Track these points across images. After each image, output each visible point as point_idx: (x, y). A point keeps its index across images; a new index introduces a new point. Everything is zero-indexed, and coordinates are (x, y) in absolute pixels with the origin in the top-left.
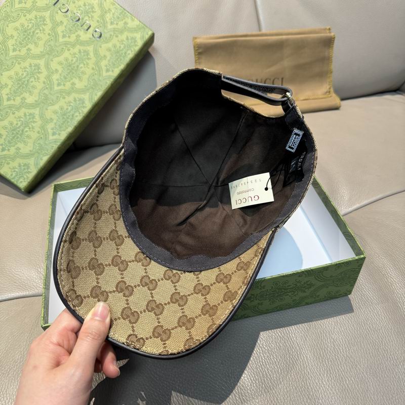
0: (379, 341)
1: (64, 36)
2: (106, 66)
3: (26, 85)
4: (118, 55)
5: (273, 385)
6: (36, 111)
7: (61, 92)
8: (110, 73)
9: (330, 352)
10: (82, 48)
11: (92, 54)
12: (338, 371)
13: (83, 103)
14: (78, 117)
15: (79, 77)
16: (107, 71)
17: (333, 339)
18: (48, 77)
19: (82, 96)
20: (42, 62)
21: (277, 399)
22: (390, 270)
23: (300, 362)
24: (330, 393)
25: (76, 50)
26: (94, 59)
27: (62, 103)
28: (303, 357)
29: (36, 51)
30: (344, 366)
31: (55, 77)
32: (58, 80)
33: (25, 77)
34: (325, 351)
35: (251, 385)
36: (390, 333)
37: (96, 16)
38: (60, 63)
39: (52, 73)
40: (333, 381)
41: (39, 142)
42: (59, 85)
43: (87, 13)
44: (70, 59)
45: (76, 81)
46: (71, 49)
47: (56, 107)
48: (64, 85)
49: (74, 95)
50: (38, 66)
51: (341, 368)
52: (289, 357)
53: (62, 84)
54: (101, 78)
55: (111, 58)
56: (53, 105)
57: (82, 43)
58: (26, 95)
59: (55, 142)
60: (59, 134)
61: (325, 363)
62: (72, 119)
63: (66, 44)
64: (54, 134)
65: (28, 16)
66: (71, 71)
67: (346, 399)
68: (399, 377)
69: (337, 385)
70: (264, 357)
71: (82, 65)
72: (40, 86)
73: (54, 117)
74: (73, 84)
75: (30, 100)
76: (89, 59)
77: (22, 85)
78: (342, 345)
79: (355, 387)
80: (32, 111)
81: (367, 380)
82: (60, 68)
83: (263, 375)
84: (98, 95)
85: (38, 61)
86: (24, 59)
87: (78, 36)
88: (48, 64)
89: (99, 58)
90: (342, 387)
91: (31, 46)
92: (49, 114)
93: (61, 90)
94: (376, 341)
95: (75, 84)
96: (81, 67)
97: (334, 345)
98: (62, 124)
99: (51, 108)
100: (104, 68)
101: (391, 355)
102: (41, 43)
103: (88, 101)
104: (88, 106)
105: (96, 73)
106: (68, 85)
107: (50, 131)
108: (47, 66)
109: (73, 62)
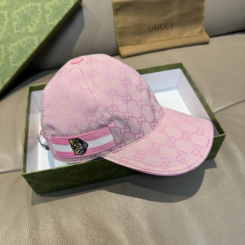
0: (230, 200)
2: (49, 18)
4: (58, 10)
5: (162, 230)
6: (2, 47)
7: (19, 34)
8: (52, 23)
9: (199, 208)
10: (33, 4)
11: (40, 9)
12: (204, 220)
13: (34, 42)
14: (30, 52)
15: (31, 25)
16: (50, 21)
17: (201, 199)
18: (10, 23)
19: (33, 38)
20: (5, 13)
21: (165, 239)
22: (238, 153)
23: (180, 215)
24: (199, 235)
25: (29, 5)
26: (41, 13)
27: (19, 42)
28: (182, 211)
30: (207, 217)
31: (15, 24)
32: (16, 26)
34: (196, 207)
35: (148, 230)
36: (237, 195)
38: (18, 14)
39: (13, 20)
40: (200, 226)
41: (3, 68)
42: (17, 29)
44: (25, 11)
45: (29, 27)
46: (26, 4)
47: (16, 44)
48: (21, 29)
49: (27, 37)
51: (206, 218)
52: (173, 211)
53: (19, 28)
54: (45, 26)
55: (52, 12)
56: (13, 43)
57: (33, 1)
59: (15, 68)
60: (17, 63)
61: (196, 215)
62: (26, 53)
64: (14, 62)
66: (25, 20)
67: (208, 238)
68: (242, 223)
69: (203, 229)
70: (157, 211)
71: (33, 16)
72: (4, 29)
73: (14, 51)
74: (27, 29)
76: (38, 12)
78: (207, 203)
79: (214, 230)
81: (222, 226)
82: (18, 18)
83: (156, 223)
84: (43, 37)
85: (3, 12)
88: (9, 14)
89: (45, 12)
90: (206, 230)
92: (10, 49)
93: (19, 33)
94: (228, 200)
95: (28, 29)
96: (33, 18)
97: (201, 203)
99: (12, 45)
100: (48, 19)
101: (237, 209)
103: (37, 41)
104: (37, 44)
105: (43, 22)
106: (23, 30)
107: (11, 61)
108: (9, 15)
109: (27, 14)
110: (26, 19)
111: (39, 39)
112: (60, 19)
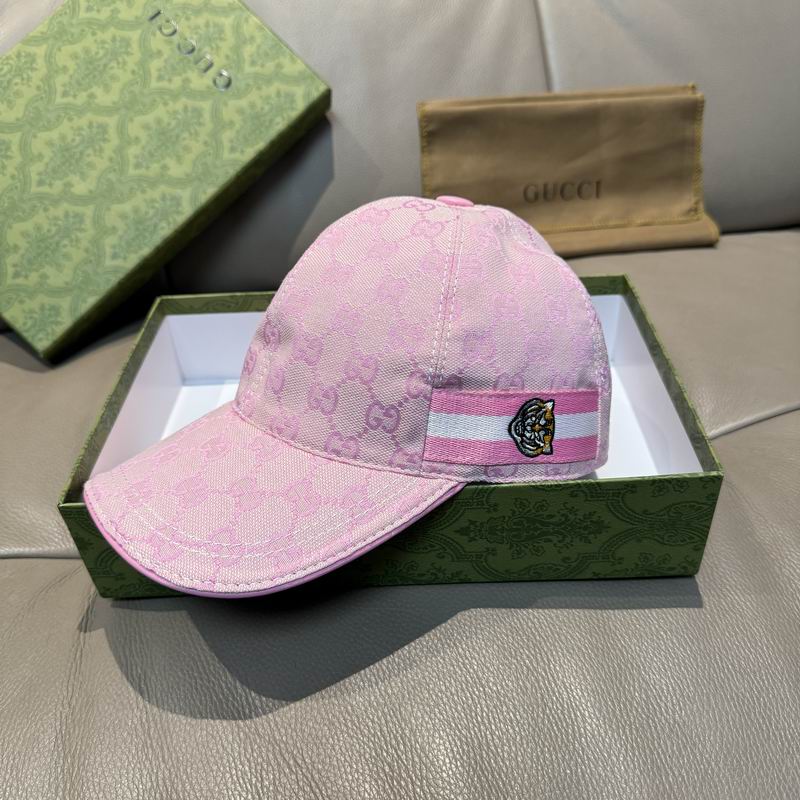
1: (160, 78)
3: (77, 161)
6: (88, 211)
7: (140, 179)
8: (237, 155)
10: (190, 103)
11: (207, 117)
13: (179, 204)
14: (165, 230)
15: (178, 157)
16: (233, 150)
18: (120, 151)
19: (178, 192)
20: (111, 122)
25: (179, 106)
26: (209, 127)
27: (139, 200)
29: (103, 98)
31: (132, 151)
32: (136, 157)
33: (77, 147)
37: (226, 47)
38: (146, 127)
39: (129, 143)
41: (84, 268)
42: (138, 166)
43: (209, 40)
44: (166, 120)
45: (171, 162)
46: (170, 102)
47: (127, 207)
48: (147, 167)
49: (163, 188)
50: (103, 128)
53: (145, 165)
54: (217, 163)
55: (242, 127)
56: (121, 202)
57: (193, 94)
58: (74, 179)
60: (125, 258)
62: (154, 232)
63: (162, 92)
65: (100, 35)
66: (163, 144)
71: (186, 135)
72: (101, 163)
73: (121, 225)
74: (165, 167)
75: (80, 188)
76: (200, 124)
77: (69, 158)
80: (79, 209)
82: (143, 136)
84: (208, 192)
85: (106, 118)
86: (81, 112)
87: (187, 81)
88: (122, 126)
89: (221, 126)
91: (98, 91)
92: (110, 219)
93: (140, 176)
95: (168, 169)
96: (184, 139)
98: (133, 239)
99: (117, 208)
100: (227, 145)
102: (116, 87)
103: (187, 202)
104: (186, 211)
105: (211, 152)
106: (155, 168)
107: (108, 251)
108: (121, 129)
109: (171, 127)
110: (166, 139)
111: (194, 198)
112: (261, 145)
